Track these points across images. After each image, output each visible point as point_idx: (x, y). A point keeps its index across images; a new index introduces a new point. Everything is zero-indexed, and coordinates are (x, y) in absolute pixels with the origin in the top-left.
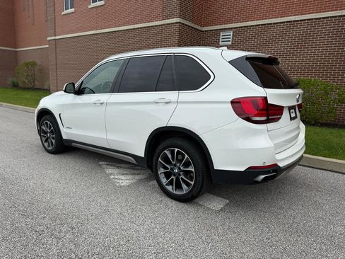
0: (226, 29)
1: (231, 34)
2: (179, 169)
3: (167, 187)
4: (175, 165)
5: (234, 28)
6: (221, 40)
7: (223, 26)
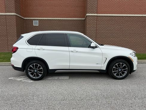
1: (38, 21)
3: (33, 77)
6: (34, 24)
7: (34, 18)
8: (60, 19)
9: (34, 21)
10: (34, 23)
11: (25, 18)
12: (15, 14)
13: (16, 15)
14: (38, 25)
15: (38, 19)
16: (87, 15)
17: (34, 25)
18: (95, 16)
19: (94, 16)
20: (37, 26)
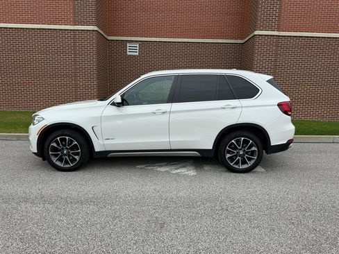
0: (133, 41)
1: (138, 46)
2: (244, 151)
3: (235, 166)
4: (240, 149)
5: (140, 41)
6: (128, 50)
7: (129, 39)
8: (186, 40)
9: (128, 45)
10: (128, 48)
11: (110, 38)
12: (96, 28)
13: (97, 30)
14: (137, 54)
15: (137, 41)
16: (256, 33)
17: (128, 53)
18: (274, 36)
20: (135, 56)
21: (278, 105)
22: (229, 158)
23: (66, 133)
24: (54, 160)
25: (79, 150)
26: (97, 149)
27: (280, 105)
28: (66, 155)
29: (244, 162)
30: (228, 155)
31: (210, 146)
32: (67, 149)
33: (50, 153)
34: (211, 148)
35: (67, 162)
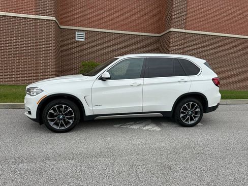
0: (80, 30)
1: (84, 34)
2: (192, 111)
3: (185, 122)
4: (189, 111)
5: (86, 31)
6: (76, 37)
7: (77, 28)
9: (76, 33)
10: (76, 35)
11: (62, 27)
12: (54, 19)
13: (55, 21)
14: (84, 40)
15: (84, 30)
16: (172, 30)
17: (77, 39)
19: (181, 32)
20: (82, 41)
21: (212, 80)
22: (182, 117)
23: (63, 101)
24: (52, 124)
25: (73, 115)
26: (88, 113)
27: (213, 80)
28: (61, 120)
29: (192, 119)
30: (182, 115)
31: (170, 109)
32: (63, 114)
33: (48, 118)
34: (171, 110)
35: (62, 125)
